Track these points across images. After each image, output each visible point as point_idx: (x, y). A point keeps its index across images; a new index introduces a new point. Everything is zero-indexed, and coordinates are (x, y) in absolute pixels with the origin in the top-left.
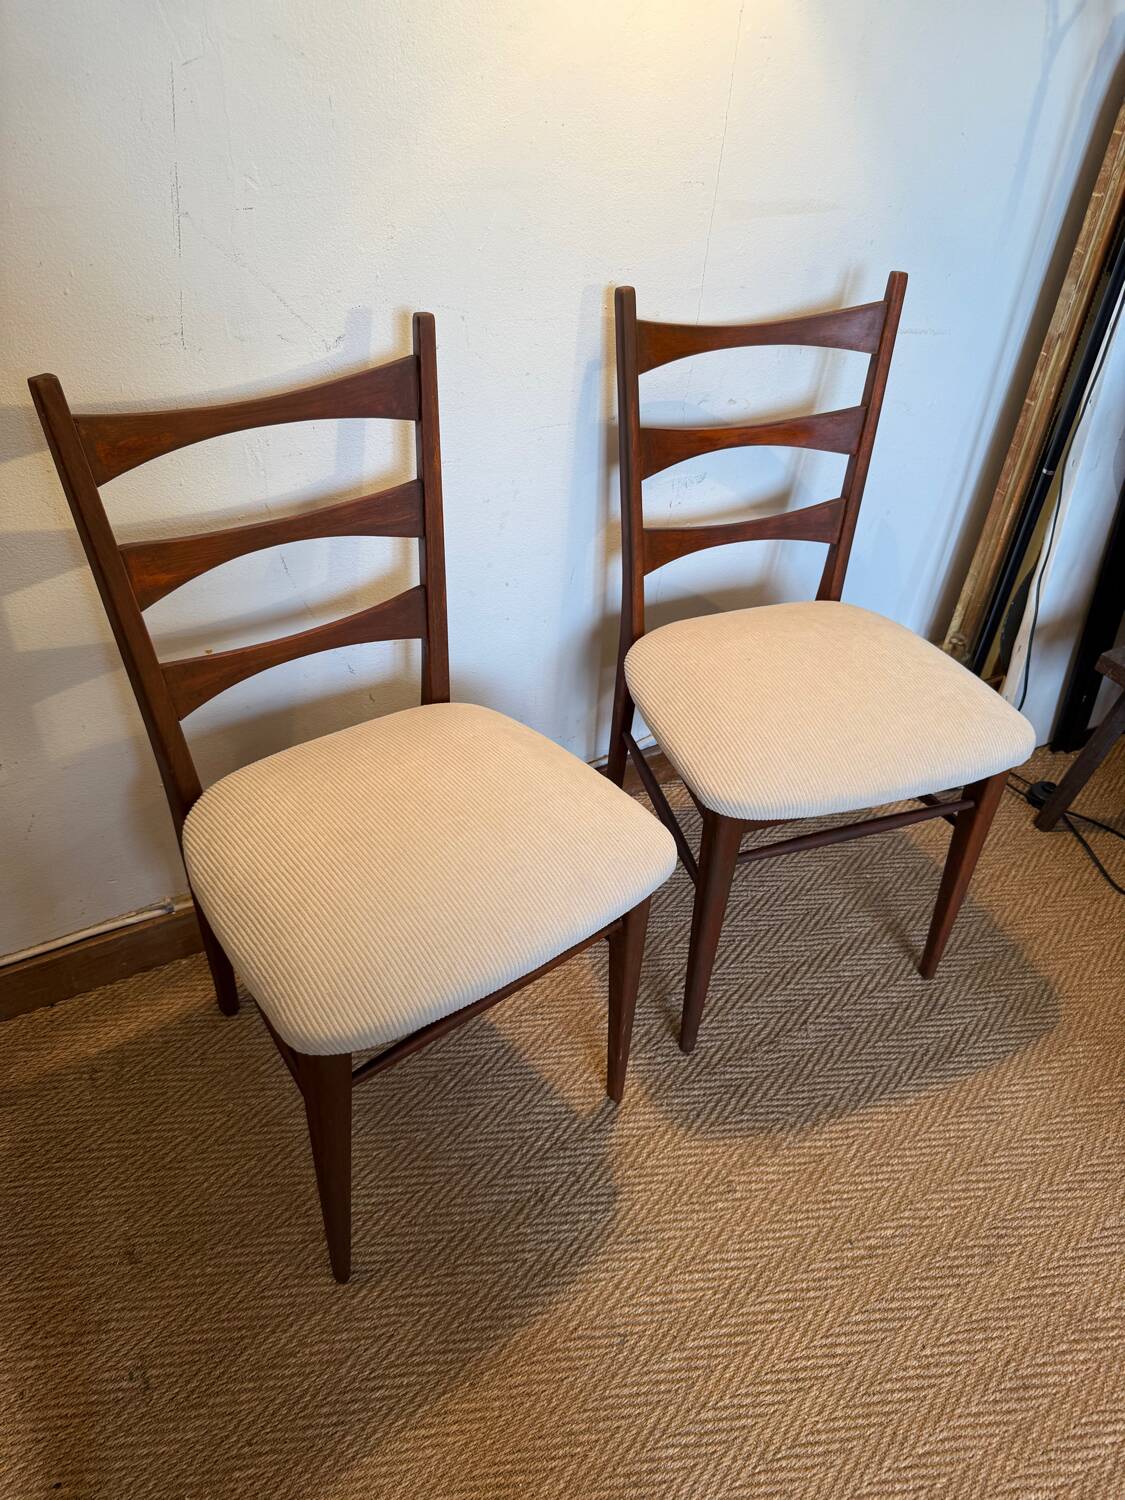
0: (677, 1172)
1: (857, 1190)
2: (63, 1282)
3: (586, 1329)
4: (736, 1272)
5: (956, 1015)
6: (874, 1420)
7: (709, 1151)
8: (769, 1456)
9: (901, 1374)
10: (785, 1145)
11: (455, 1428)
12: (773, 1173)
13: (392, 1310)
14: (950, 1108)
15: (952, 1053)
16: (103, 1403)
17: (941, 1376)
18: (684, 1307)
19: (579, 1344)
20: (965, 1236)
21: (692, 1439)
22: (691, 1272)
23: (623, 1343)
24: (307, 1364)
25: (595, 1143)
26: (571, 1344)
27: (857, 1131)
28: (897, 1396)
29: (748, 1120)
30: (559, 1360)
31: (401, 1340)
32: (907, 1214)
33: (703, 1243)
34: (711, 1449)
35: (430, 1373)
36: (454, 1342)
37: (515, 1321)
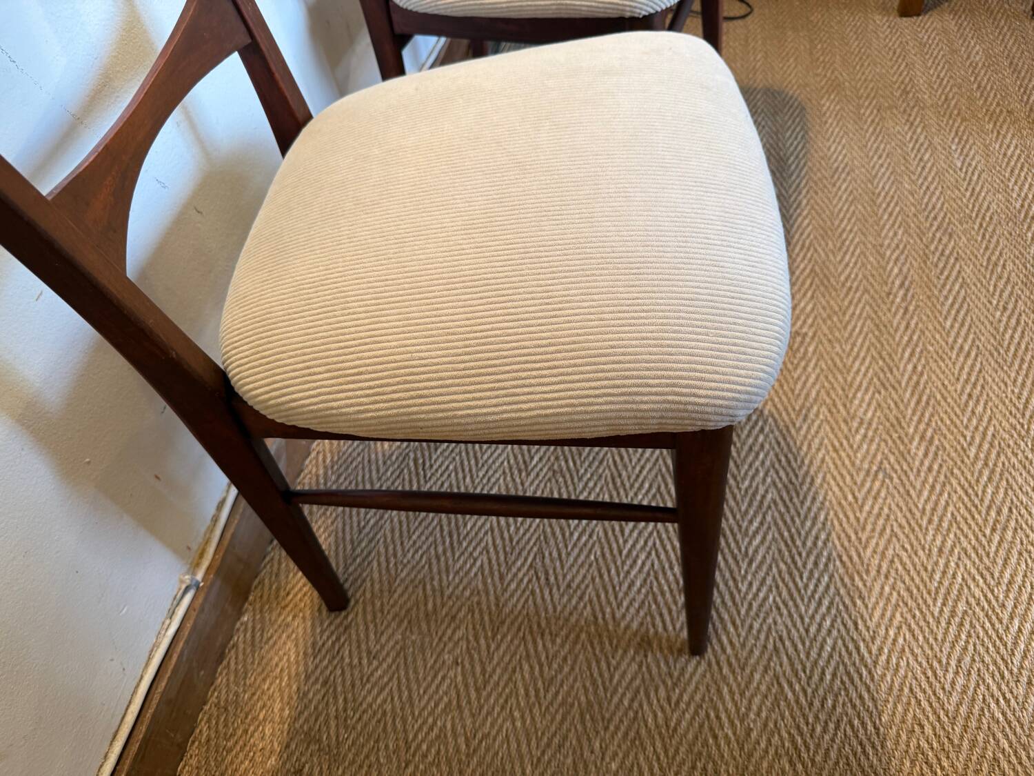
1: (853, 268)
4: (871, 371)
9: (1002, 325)
11: (892, 632)
14: (824, 186)
17: (1015, 306)
18: (879, 418)
20: (924, 234)
21: (986, 472)
22: (854, 398)
23: (885, 473)
28: (1016, 337)
30: (874, 524)
31: (789, 632)
32: (888, 253)
33: (834, 377)
34: (999, 465)
35: (832, 626)
36: (815, 591)
37: (823, 536)
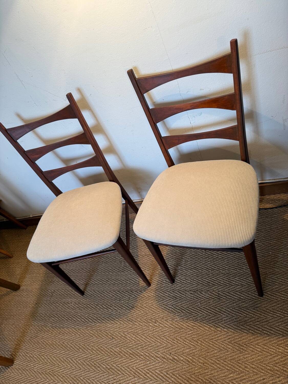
0: (148, 311)
1: (183, 343)
3: (108, 332)
4: (142, 341)
5: (259, 313)
7: (158, 310)
10: (176, 320)
11: (79, 333)
12: (168, 325)
13: (85, 306)
15: (246, 323)
16: (47, 295)
18: (127, 341)
19: (105, 334)
20: (200, 375)
21: (109, 367)
22: (134, 335)
23: (112, 339)
24: (69, 307)
25: (138, 294)
26: (104, 333)
27: (197, 328)
29: (172, 308)
31: (83, 312)
32: (190, 358)
33: (141, 330)
34: (110, 372)
35: (82, 321)
36: (89, 318)
37: (100, 321)
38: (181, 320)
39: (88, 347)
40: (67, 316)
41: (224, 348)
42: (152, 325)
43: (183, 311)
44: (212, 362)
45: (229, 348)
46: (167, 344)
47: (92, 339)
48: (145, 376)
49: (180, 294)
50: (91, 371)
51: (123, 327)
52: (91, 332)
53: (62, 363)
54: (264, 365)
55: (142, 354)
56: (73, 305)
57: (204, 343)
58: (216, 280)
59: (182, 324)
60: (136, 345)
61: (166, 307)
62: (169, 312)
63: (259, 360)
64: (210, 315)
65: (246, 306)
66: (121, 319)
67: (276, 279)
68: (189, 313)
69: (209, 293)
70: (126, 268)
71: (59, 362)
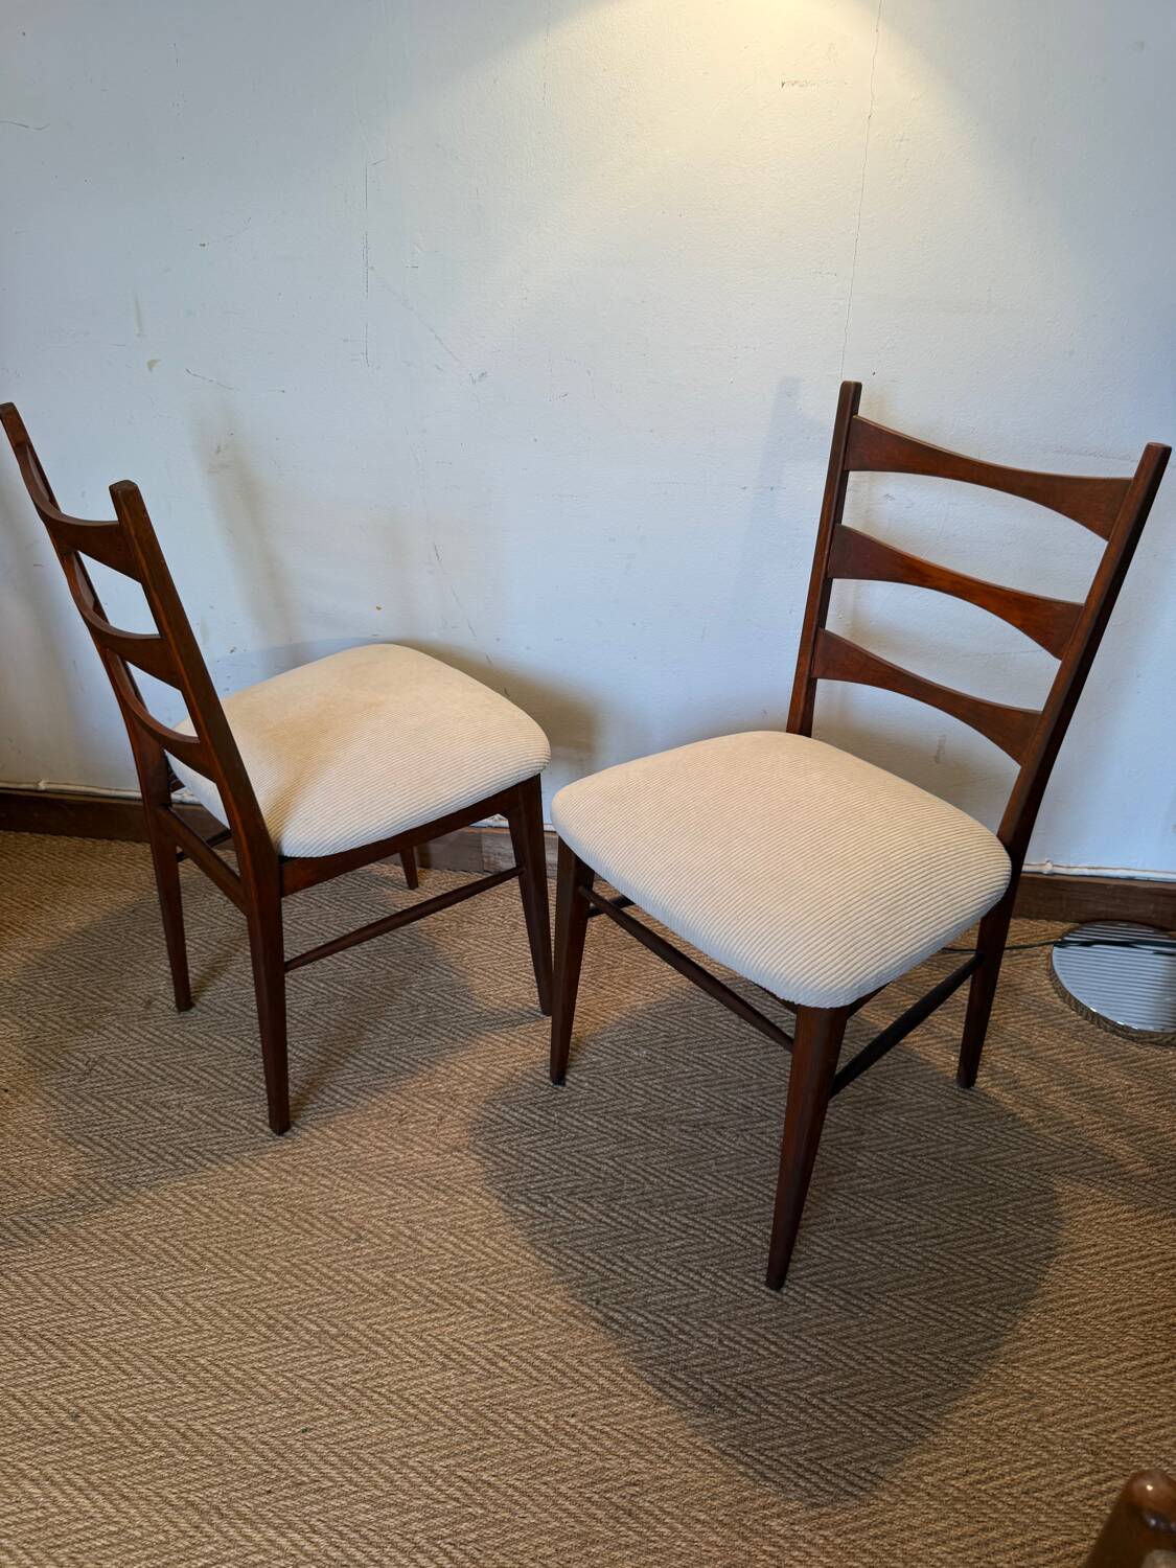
0: (516, 1166)
1: (648, 1273)
2: (106, 996)
4: (483, 1257)
5: (915, 1211)
6: (473, 1427)
7: (556, 1167)
8: (370, 1384)
9: (532, 1417)
10: (622, 1201)
11: (207, 1210)
12: (591, 1215)
13: (243, 1122)
14: (815, 1274)
15: (871, 1236)
16: (62, 1066)
17: (562, 1445)
18: (421, 1251)
19: (328, 1221)
21: (334, 1331)
22: (451, 1234)
23: (355, 1241)
24: (168, 1117)
26: (323, 1218)
27: (698, 1233)
28: (510, 1427)
29: (612, 1167)
30: (306, 1221)
31: (231, 1142)
32: (672, 1319)
33: (482, 1221)
34: (338, 1347)
36: (258, 1165)
37: (306, 1179)
38: (643, 1205)
39: (242, 1257)
40: (153, 1147)
41: (795, 1300)
42: (528, 1210)
43: (652, 1178)
44: (752, 1336)
45: (814, 1301)
46: (585, 1274)
47: (266, 1233)
48: (488, 1367)
49: (643, 1128)
50: (251, 1340)
51: (407, 1205)
52: (264, 1211)
53: (114, 1306)
54: (927, 1356)
55: (483, 1296)
56: (188, 1115)
57: (724, 1280)
58: (771, 1103)
59: (646, 1216)
60: (456, 1266)
61: (589, 1160)
62: (599, 1177)
63: (911, 1341)
64: (747, 1201)
65: (872, 1190)
66: (400, 1181)
67: (971, 1128)
68: (673, 1186)
69: (748, 1138)
70: (434, 1027)
71: (97, 1300)
